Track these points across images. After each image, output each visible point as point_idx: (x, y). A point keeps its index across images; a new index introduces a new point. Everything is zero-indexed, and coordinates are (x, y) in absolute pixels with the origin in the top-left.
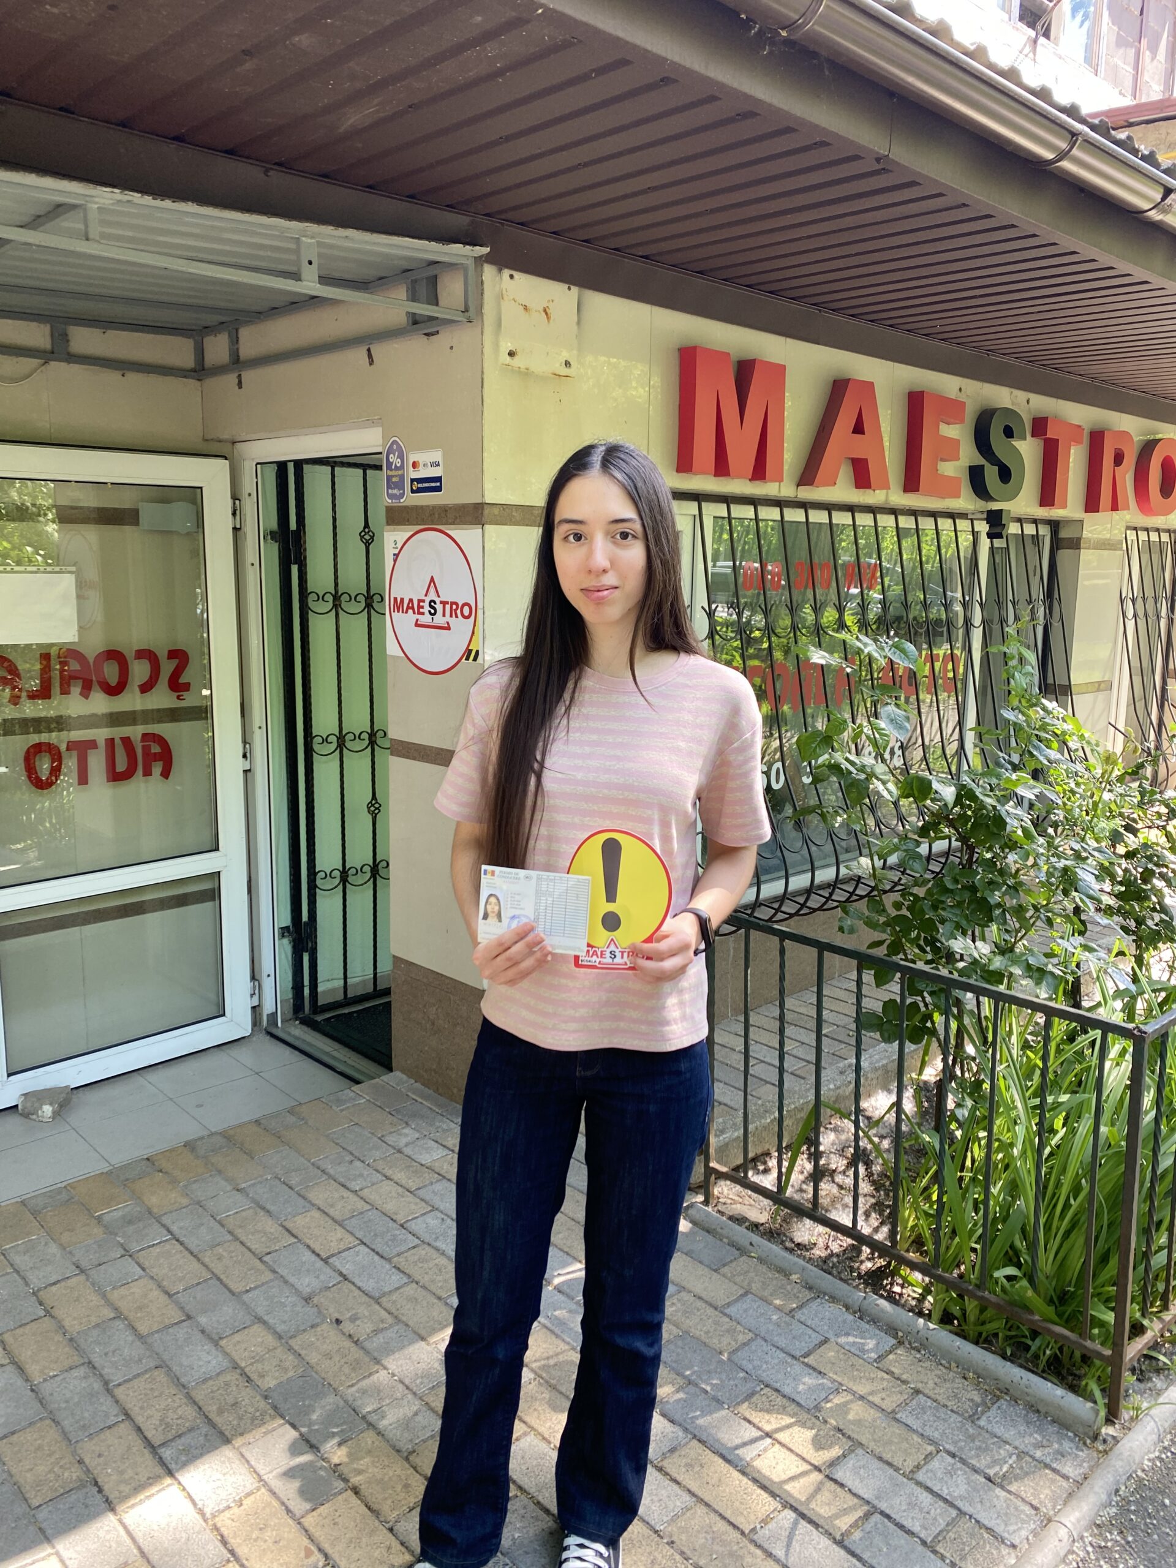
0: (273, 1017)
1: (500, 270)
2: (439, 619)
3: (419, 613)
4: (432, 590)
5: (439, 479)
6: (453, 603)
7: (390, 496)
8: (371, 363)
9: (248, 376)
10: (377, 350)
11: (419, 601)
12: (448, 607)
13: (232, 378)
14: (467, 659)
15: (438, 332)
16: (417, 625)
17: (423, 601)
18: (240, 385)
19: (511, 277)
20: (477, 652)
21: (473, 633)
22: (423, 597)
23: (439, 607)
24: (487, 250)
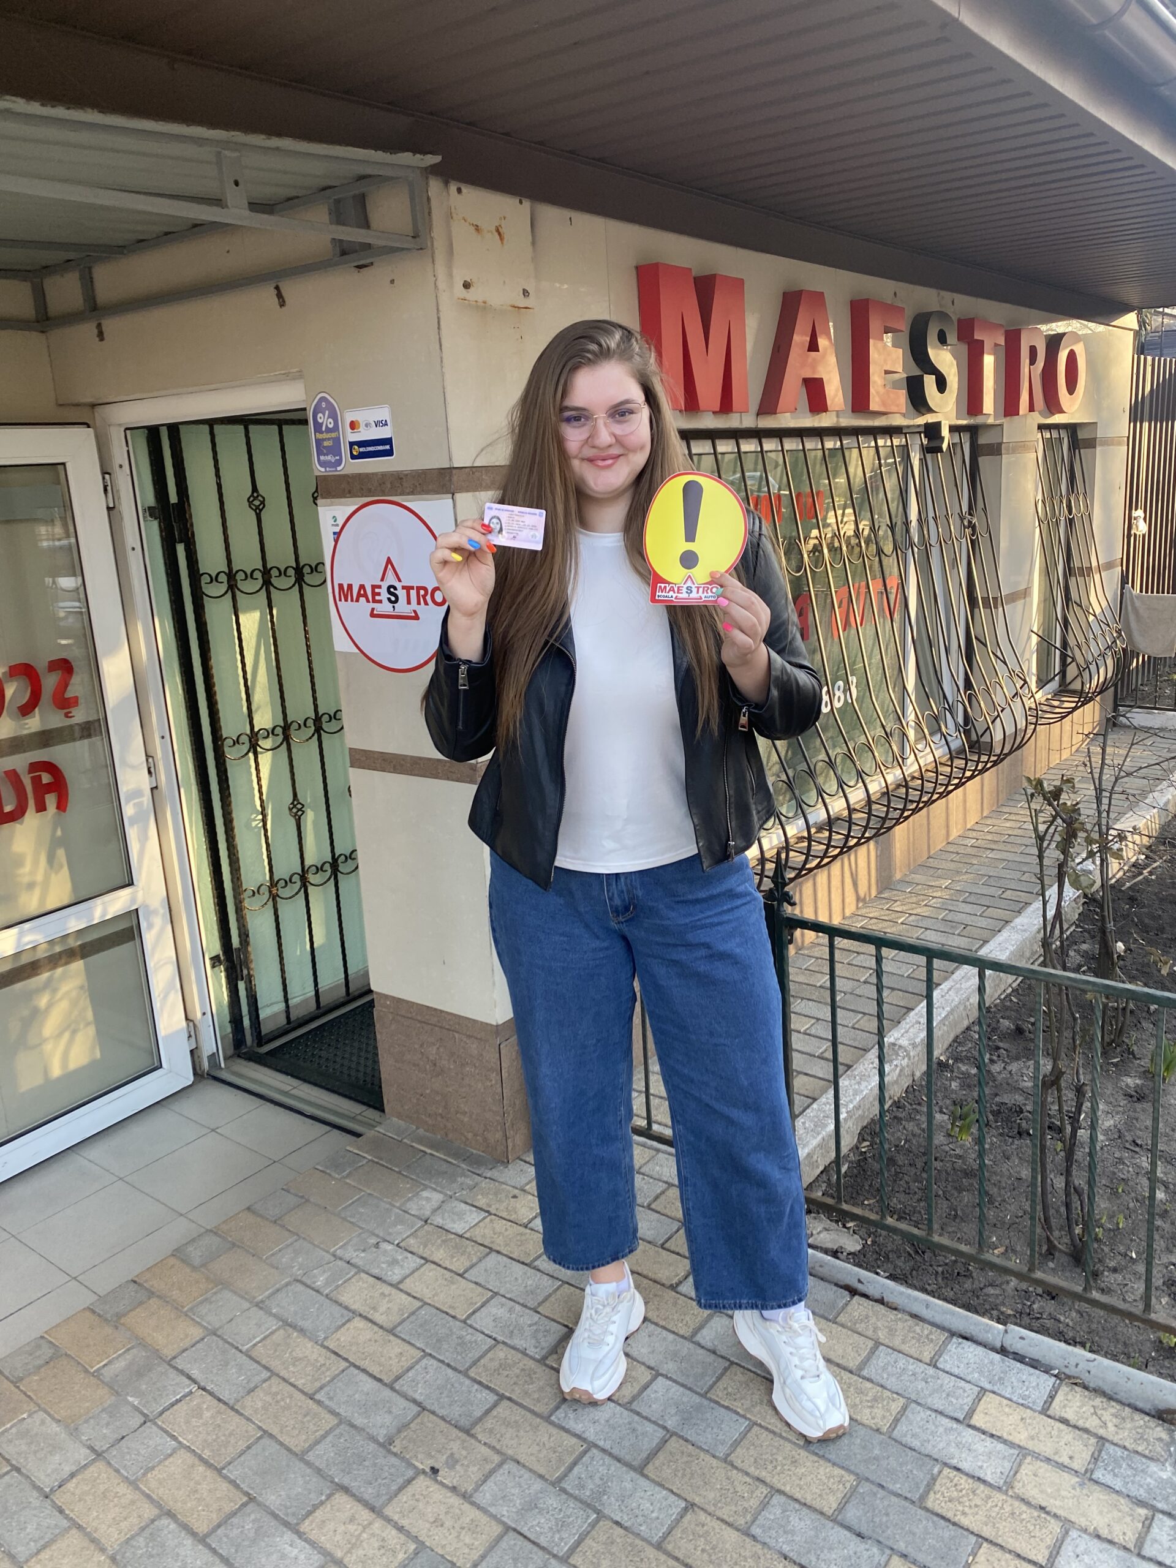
0: (213, 1057)
1: (446, 183)
2: (402, 607)
3: (375, 601)
4: (390, 572)
5: (388, 441)
6: (419, 588)
7: (321, 464)
8: (282, 303)
9: (110, 325)
11: (374, 587)
12: (413, 593)
13: (88, 329)
15: (372, 264)
16: (372, 615)
17: (379, 587)
18: (101, 336)
19: (459, 191)
22: (379, 583)
23: (403, 594)
24: (437, 159)
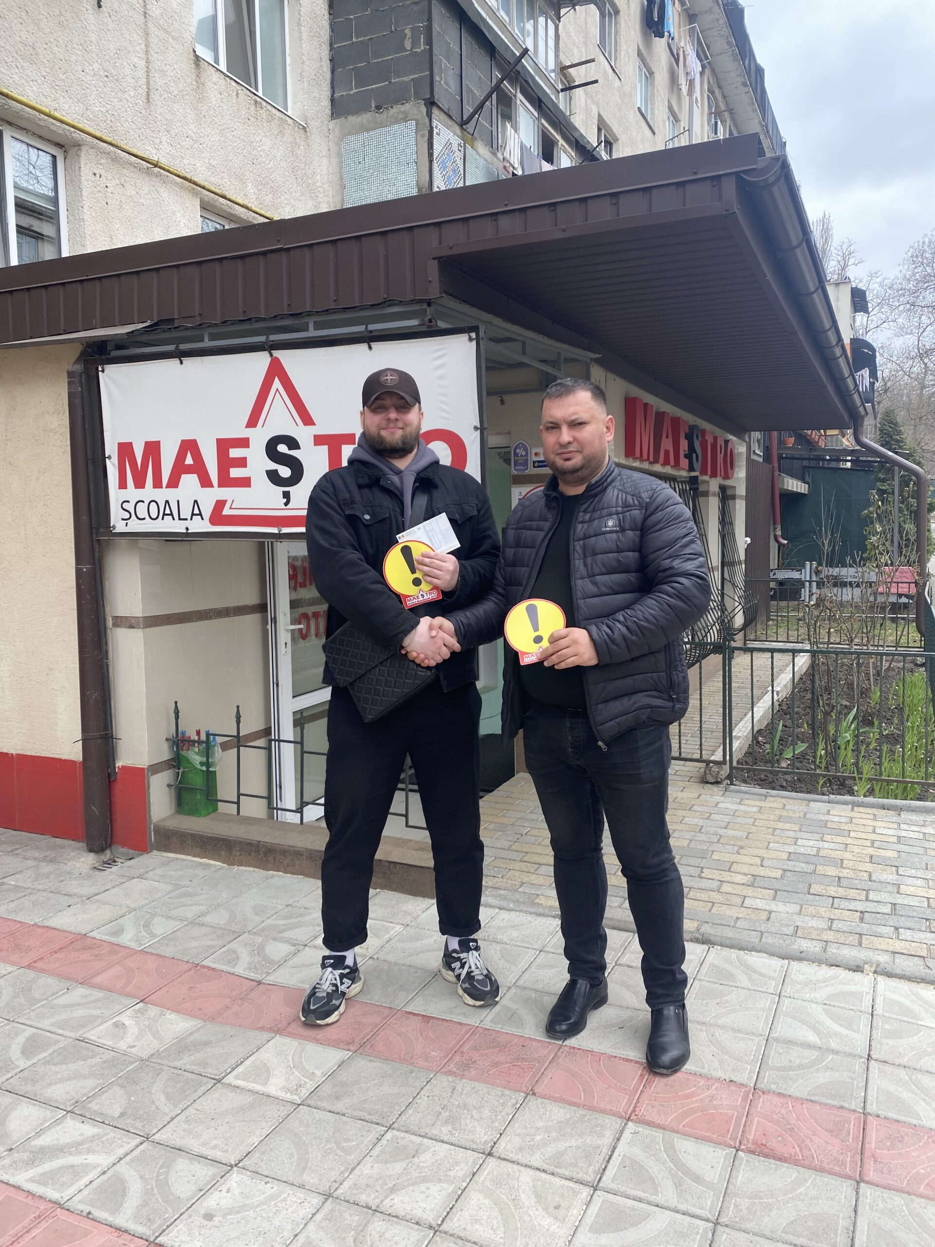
7: (516, 470)
8: (503, 404)
10: (506, 398)
24: (600, 356)
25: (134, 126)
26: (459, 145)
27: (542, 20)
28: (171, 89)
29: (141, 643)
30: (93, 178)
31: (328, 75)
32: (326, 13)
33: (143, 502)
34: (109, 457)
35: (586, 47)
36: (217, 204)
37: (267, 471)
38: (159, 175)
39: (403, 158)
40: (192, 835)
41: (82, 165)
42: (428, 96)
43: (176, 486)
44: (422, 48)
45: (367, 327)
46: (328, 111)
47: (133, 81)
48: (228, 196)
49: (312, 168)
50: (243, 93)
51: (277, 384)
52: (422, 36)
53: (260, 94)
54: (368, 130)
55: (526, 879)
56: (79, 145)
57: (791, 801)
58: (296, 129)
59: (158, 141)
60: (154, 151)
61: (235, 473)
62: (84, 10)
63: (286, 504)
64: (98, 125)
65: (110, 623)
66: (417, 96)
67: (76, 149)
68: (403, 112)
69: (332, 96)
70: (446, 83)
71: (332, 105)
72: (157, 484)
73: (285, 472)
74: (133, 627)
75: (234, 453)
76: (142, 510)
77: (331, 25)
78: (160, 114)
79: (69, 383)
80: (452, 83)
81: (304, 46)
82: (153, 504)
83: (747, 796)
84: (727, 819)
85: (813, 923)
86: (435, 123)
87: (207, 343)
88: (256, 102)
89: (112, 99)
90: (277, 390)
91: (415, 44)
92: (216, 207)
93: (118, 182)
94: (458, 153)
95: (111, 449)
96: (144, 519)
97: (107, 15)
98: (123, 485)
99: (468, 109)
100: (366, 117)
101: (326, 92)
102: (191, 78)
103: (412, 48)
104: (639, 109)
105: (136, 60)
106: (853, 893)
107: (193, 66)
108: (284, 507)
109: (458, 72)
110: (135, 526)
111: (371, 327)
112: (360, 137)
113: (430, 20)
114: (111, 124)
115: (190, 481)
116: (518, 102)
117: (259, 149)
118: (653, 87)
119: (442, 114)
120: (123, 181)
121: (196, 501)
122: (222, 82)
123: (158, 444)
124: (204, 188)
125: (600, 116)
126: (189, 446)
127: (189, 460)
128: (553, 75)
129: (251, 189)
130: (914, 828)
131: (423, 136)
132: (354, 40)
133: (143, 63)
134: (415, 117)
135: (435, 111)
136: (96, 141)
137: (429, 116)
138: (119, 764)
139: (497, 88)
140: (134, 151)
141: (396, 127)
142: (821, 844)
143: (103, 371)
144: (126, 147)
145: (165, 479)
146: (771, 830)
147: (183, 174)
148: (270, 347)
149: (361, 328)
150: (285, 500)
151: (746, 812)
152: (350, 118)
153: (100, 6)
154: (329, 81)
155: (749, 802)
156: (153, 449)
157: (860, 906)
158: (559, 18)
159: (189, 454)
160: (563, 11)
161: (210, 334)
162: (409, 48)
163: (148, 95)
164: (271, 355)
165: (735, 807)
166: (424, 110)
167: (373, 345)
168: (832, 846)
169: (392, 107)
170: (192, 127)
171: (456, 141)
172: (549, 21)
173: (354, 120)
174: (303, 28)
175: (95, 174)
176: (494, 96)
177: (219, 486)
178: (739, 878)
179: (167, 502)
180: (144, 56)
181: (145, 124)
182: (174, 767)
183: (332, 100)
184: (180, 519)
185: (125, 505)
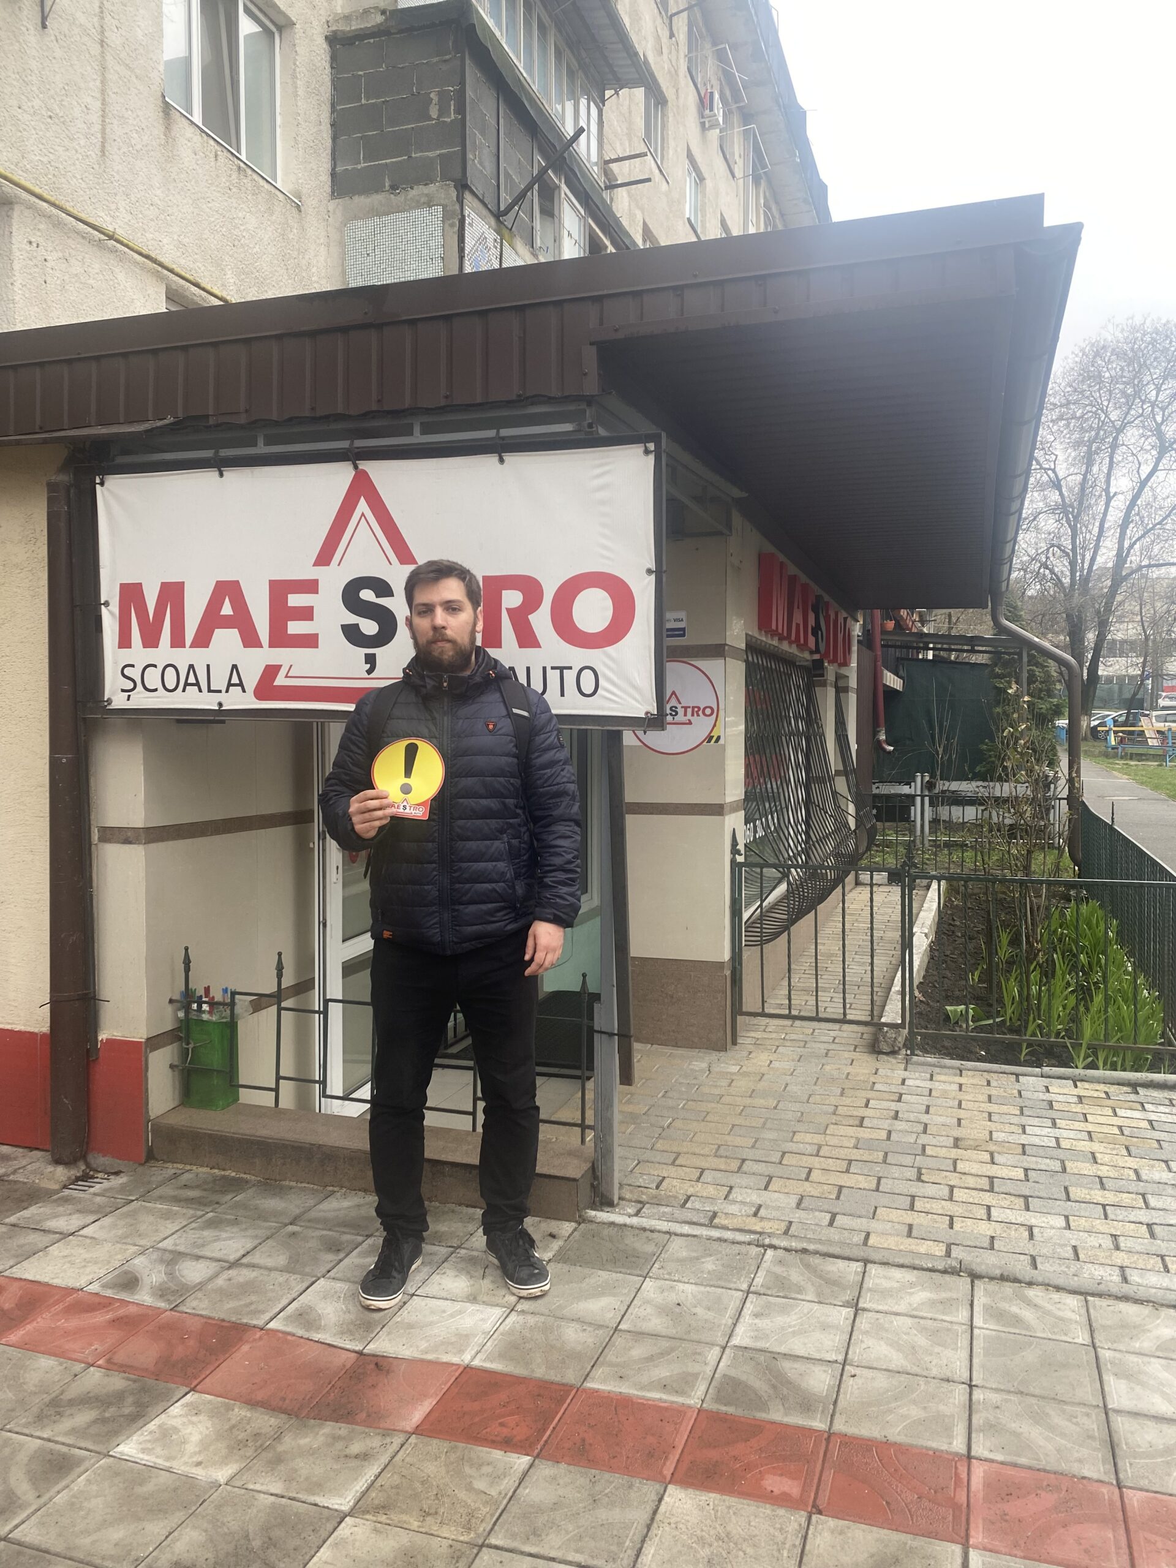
4: (674, 699)
5: (683, 629)
6: (693, 708)
12: (689, 711)
14: (709, 741)
15: (684, 539)
20: (719, 738)
21: (715, 725)
23: (681, 711)
25: (83, 185)
26: (495, 240)
27: (583, 102)
28: (133, 142)
29: (142, 863)
30: (28, 247)
31: (328, 143)
32: (328, 66)
33: (155, 666)
34: (107, 604)
35: (630, 140)
36: (187, 293)
37: (343, 626)
38: (114, 251)
39: (425, 251)
40: (210, 1136)
41: (14, 230)
42: (458, 175)
43: (206, 644)
44: (453, 117)
45: (498, 432)
46: (329, 190)
47: (84, 126)
48: (203, 285)
49: (307, 257)
50: (223, 156)
51: (363, 506)
52: (452, 103)
53: (243, 157)
54: (379, 215)
55: (691, 1191)
56: (11, 203)
57: (995, 1076)
58: (288, 206)
59: (113, 207)
60: (108, 219)
61: (295, 627)
62: (24, 29)
63: (369, 672)
64: (37, 179)
65: (95, 836)
66: (444, 178)
67: (6, 208)
68: (427, 195)
69: (333, 169)
70: (481, 163)
71: (333, 181)
72: (178, 641)
73: (369, 627)
74: (130, 843)
75: (295, 600)
76: (153, 678)
77: (333, 81)
78: (118, 172)
79: (51, 501)
80: (487, 164)
81: (299, 104)
82: (170, 670)
83: (937, 1070)
84: (925, 1100)
85: (1093, 1241)
86: (467, 211)
87: (261, 449)
88: (239, 168)
89: (57, 148)
90: (363, 515)
91: (443, 111)
92: (185, 297)
93: (60, 255)
94: (493, 250)
95: (109, 591)
96: (156, 690)
97: (53, 38)
98: (125, 642)
99: (506, 199)
100: (377, 199)
101: (326, 165)
102: (158, 130)
103: (439, 116)
104: (689, 220)
105: (89, 100)
106: (1126, 1199)
107: (161, 114)
108: (366, 676)
109: (494, 151)
110: (141, 700)
111: (504, 432)
112: (370, 223)
113: (462, 83)
114: (54, 179)
115: (227, 639)
116: (563, 195)
117: (242, 228)
118: (704, 195)
119: (476, 200)
120: (67, 255)
121: (235, 667)
122: (198, 138)
123: (181, 585)
124: (171, 271)
125: (645, 224)
126: (228, 590)
127: (227, 609)
128: (595, 168)
129: (230, 278)
130: (1162, 1109)
131: (452, 225)
132: (363, 101)
133: (99, 104)
134: (442, 202)
135: (468, 196)
136: (34, 199)
137: (460, 201)
138: (103, 1036)
139: (540, 179)
140: (83, 216)
141: (417, 213)
142: (1057, 1133)
143: (102, 484)
144: (75, 212)
145: (190, 635)
146: (986, 1115)
147: (145, 251)
148: (353, 456)
149: (491, 433)
150: (368, 666)
151: (945, 1091)
152: (356, 198)
153: (44, 26)
154: (329, 151)
155: (942, 1078)
156: (173, 593)
157: (1144, 1216)
158: (603, 102)
159: (227, 600)
160: (608, 93)
161: (266, 436)
162: (435, 117)
163: (103, 146)
164: (356, 467)
165: (928, 1084)
166: (454, 194)
167: (508, 458)
168: (1072, 1134)
169: (412, 188)
170: (158, 192)
171: (491, 235)
172: (592, 104)
173: (361, 201)
174: (299, 82)
175: (30, 243)
176: (536, 186)
177: (270, 646)
178: (971, 1182)
179: (191, 667)
180: (98, 95)
181: (98, 184)
182: (180, 1039)
183: (333, 175)
184: (210, 691)
185: (127, 671)
